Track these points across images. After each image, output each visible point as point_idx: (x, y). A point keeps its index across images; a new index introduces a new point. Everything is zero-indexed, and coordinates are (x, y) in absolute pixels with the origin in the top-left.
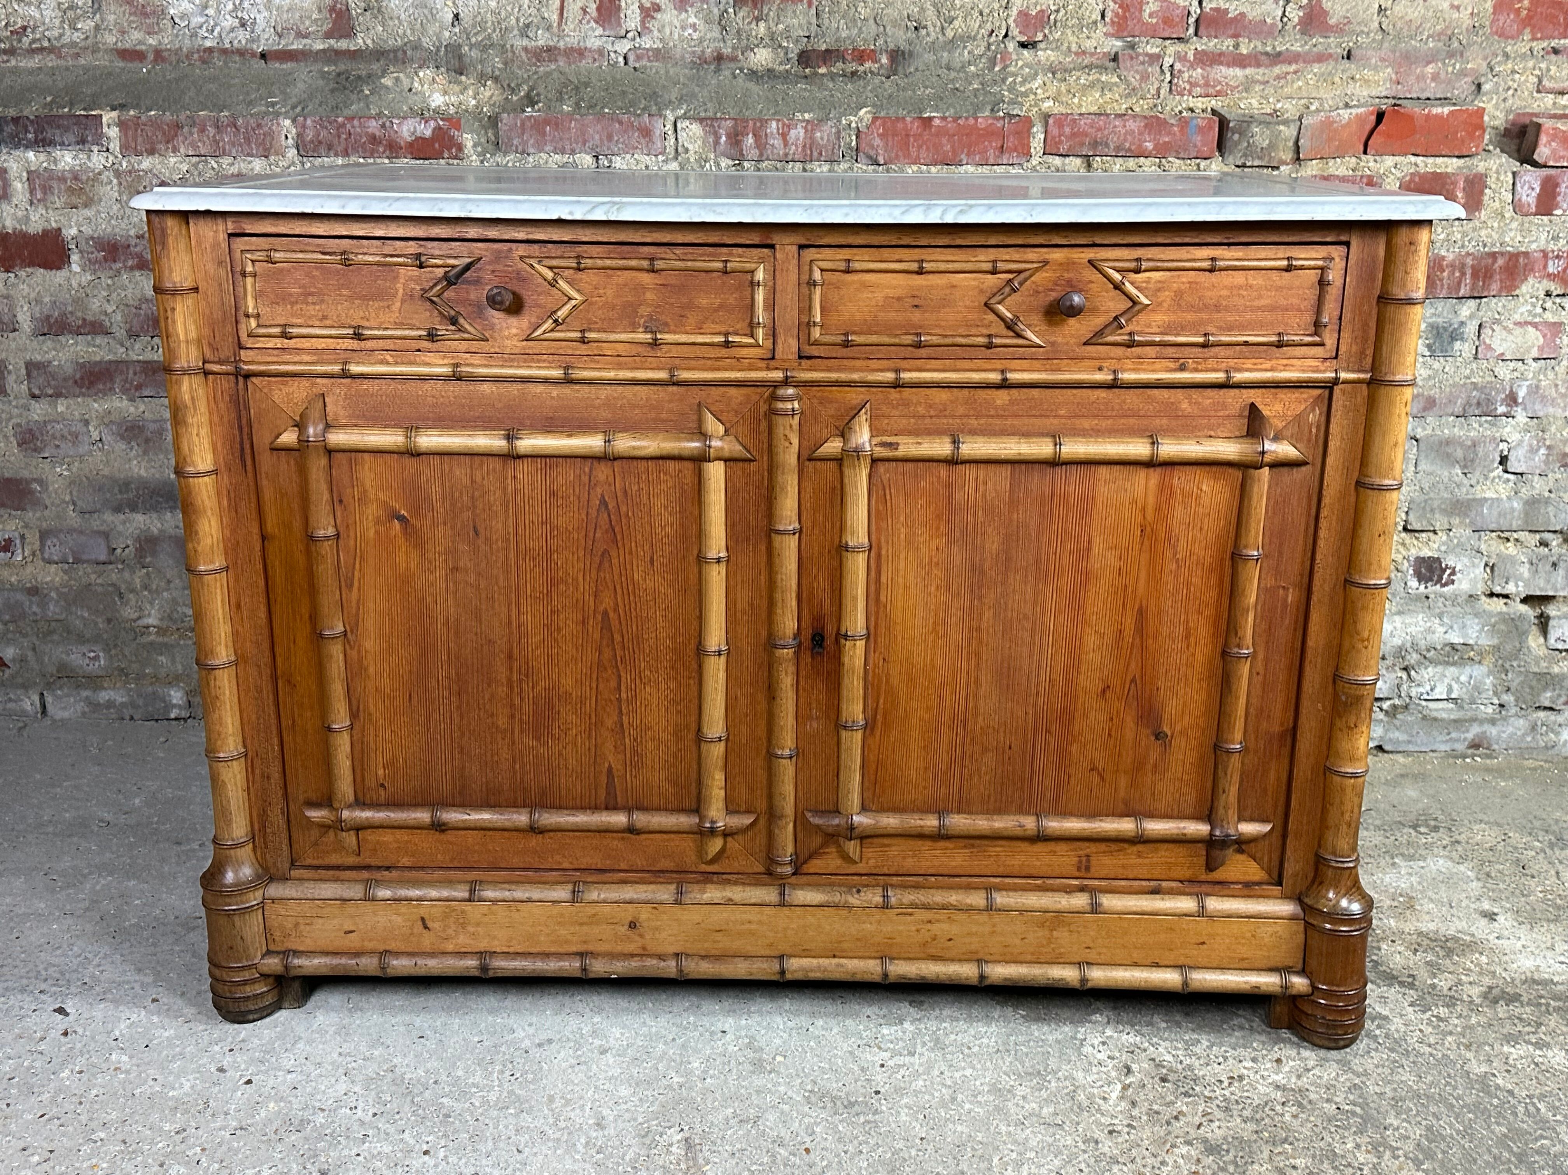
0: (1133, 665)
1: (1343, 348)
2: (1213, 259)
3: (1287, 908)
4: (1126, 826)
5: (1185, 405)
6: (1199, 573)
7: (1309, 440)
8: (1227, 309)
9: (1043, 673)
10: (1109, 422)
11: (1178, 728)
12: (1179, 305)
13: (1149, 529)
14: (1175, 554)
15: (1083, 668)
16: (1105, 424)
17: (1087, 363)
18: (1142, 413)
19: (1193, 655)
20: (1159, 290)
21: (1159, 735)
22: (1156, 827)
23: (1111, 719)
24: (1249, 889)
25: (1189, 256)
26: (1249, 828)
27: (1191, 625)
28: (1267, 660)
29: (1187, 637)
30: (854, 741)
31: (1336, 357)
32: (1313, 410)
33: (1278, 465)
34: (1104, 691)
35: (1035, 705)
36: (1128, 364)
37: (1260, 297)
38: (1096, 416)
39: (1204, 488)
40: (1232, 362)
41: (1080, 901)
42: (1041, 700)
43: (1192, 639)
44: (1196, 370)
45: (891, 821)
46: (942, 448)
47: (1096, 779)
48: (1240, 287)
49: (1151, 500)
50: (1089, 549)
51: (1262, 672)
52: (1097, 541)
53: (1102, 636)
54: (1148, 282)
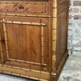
3: (49, 74)
4: (33, 63)
7: (47, 23)
11: (37, 53)
15: (28, 46)
17: (24, 14)
22: (36, 63)
24: (46, 71)
25: (32, 2)
26: (45, 65)
30: (7, 51)
33: (44, 26)
36: (28, 14)
39: (37, 28)
41: (29, 70)
45: (11, 59)
46: (11, 22)
49: (32, 29)
52: (27, 33)
54: (28, 5)
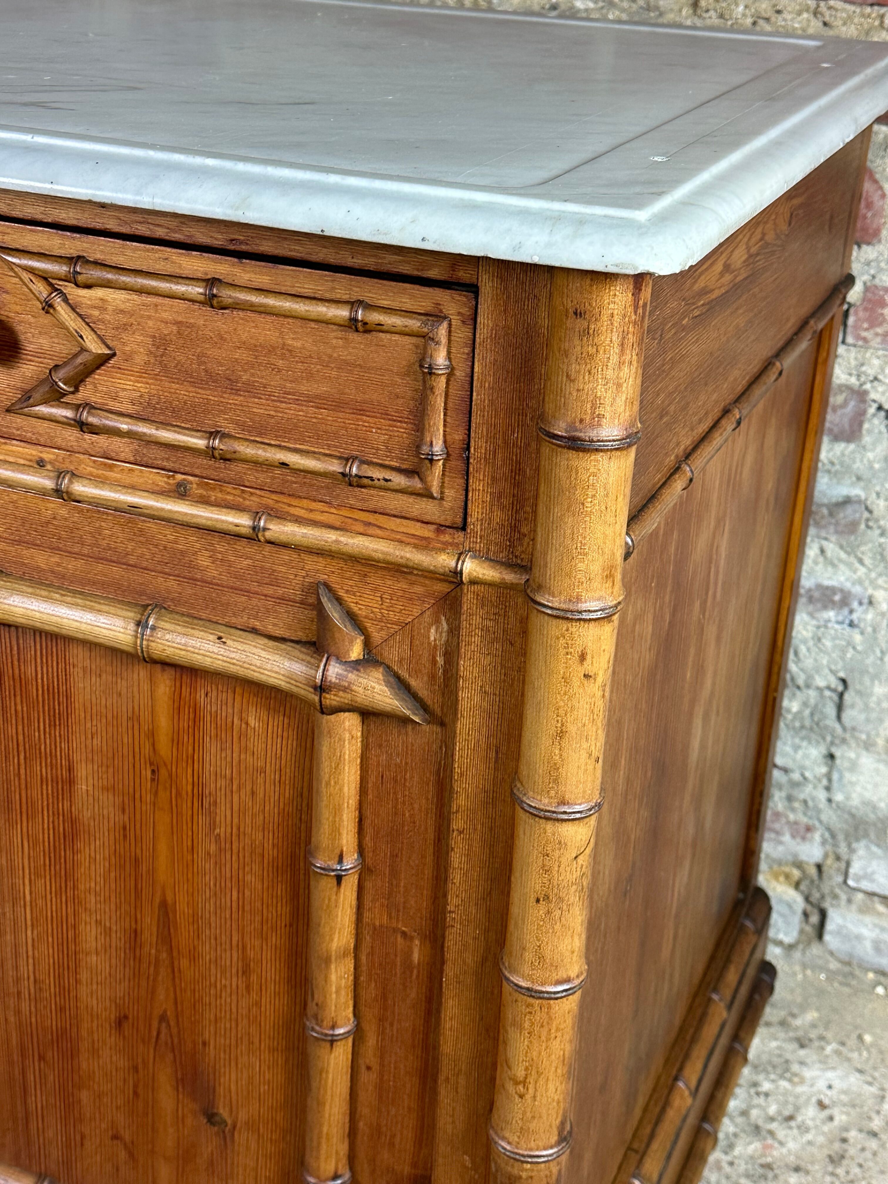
0: (161, 995)
1: (475, 513)
2: (212, 282)
5: (204, 561)
6: (256, 867)
7: (433, 677)
8: (250, 389)
9: (22, 963)
10: (80, 564)
11: (243, 1116)
12: (165, 368)
13: (163, 772)
14: (213, 825)
15: (84, 976)
16: (72, 565)
17: (16, 447)
18: (132, 560)
19: (258, 1004)
20: (125, 327)
21: (211, 1117)
23: (136, 1069)
25: (169, 269)
27: (250, 953)
28: (382, 1052)
29: (246, 971)
31: (464, 528)
32: (437, 621)
33: (366, 710)
34: (120, 1021)
35: (18, 1012)
36: (87, 466)
37: (310, 376)
38: (55, 549)
39: (252, 722)
40: (270, 500)
42: (25, 1007)
43: (254, 978)
44: (204, 501)
47: (123, 1155)
48: (272, 350)
49: (164, 722)
50: (71, 782)
51: (376, 1067)
52: (82, 771)
53: (107, 932)
54: (102, 309)
